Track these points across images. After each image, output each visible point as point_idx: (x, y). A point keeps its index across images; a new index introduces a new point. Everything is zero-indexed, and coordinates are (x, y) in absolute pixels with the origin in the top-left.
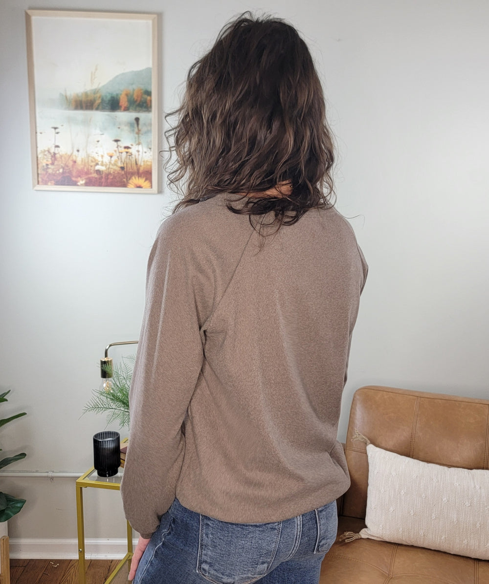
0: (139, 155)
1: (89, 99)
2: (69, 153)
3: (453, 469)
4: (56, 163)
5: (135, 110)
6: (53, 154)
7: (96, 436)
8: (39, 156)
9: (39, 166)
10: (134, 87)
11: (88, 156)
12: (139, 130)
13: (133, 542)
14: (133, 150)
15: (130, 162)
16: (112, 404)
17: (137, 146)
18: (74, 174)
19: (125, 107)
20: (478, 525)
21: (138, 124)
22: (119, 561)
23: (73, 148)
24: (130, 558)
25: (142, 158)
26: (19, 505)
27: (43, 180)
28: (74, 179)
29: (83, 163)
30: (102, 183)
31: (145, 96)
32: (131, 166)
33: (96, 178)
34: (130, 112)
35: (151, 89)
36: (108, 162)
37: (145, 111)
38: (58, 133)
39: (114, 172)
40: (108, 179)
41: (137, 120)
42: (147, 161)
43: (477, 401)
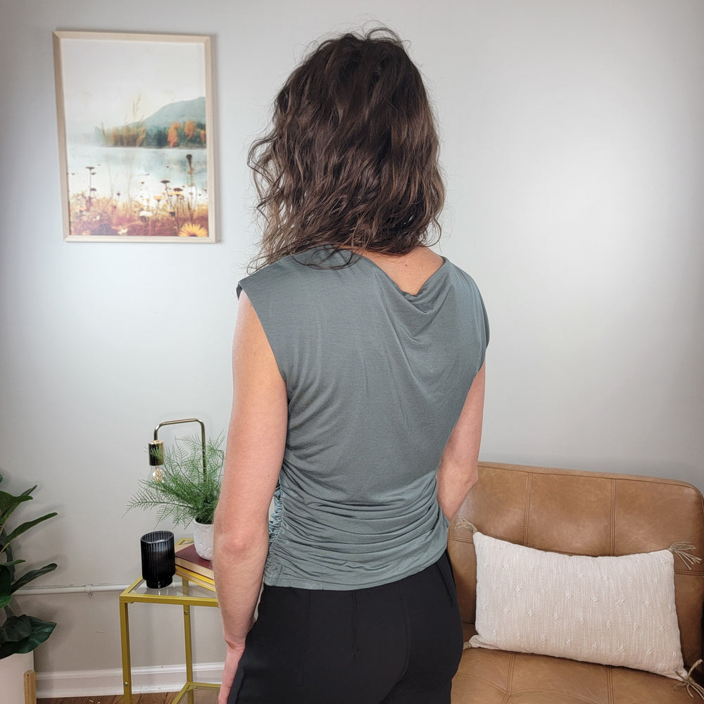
0: (192, 198)
1: (131, 133)
2: (108, 197)
3: (574, 557)
4: (92, 209)
5: (187, 146)
6: (88, 199)
7: (144, 538)
8: (71, 201)
9: (72, 213)
10: (185, 119)
11: (131, 200)
12: (192, 169)
13: (193, 668)
14: (185, 193)
15: (182, 207)
16: (164, 497)
17: (190, 188)
18: (114, 221)
19: (174, 143)
20: (608, 624)
21: (190, 163)
22: (177, 693)
23: (112, 191)
24: (190, 688)
25: (196, 202)
26: (47, 630)
27: (76, 229)
28: (114, 227)
29: (125, 209)
30: (148, 231)
31: (199, 130)
32: (183, 211)
33: (141, 226)
34: (181, 148)
35: (205, 122)
36: (155, 207)
37: (198, 147)
38: (94, 174)
39: (162, 219)
40: (155, 226)
41: (189, 157)
42: (202, 205)
43: (597, 475)
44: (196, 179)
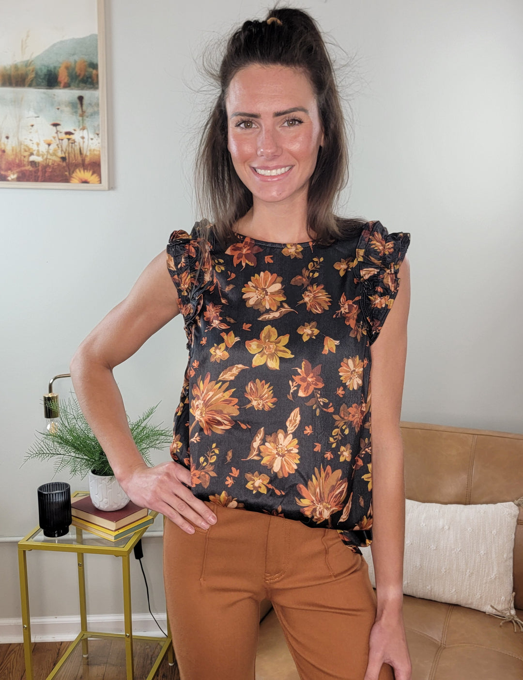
1: (20, 72)
5: (78, 87)
7: (41, 488)
10: (76, 58)
11: (20, 144)
12: (83, 112)
13: (88, 619)
14: (76, 137)
15: (73, 152)
16: (60, 449)
17: (82, 131)
18: (3, 166)
19: (65, 83)
21: (82, 104)
22: (71, 643)
24: (85, 637)
25: (88, 146)
28: (3, 173)
29: (14, 153)
30: (38, 177)
31: (91, 70)
32: (75, 156)
33: (31, 171)
34: (72, 89)
35: (97, 61)
36: (45, 151)
37: (91, 88)
39: (53, 164)
40: (45, 172)
41: (81, 98)
42: (94, 150)
44: (88, 122)
